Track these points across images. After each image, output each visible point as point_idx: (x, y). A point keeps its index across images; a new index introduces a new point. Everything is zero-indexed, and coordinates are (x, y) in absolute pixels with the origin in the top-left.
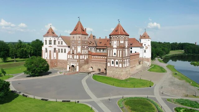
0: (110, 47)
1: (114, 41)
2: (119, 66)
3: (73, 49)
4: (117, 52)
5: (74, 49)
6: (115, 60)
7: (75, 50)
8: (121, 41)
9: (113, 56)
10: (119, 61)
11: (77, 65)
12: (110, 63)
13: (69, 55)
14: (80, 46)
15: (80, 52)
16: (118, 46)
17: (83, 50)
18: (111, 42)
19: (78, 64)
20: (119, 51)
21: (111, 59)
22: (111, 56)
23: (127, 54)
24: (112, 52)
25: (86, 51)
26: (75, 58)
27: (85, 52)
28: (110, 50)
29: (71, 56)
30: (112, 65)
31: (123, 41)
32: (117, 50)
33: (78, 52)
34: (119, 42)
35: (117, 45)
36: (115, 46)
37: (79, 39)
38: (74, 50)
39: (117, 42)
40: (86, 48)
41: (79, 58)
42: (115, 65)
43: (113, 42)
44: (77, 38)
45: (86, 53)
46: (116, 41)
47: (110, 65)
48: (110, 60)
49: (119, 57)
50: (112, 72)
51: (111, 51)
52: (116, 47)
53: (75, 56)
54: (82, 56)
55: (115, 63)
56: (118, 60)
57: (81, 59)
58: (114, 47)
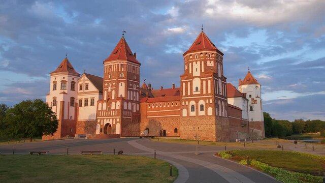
0: (185, 77)
1: (194, 63)
2: (206, 112)
3: (109, 91)
4: (202, 84)
5: (112, 90)
6: (197, 102)
7: (114, 92)
8: (208, 62)
9: (194, 93)
10: (207, 102)
11: (116, 122)
12: (188, 109)
13: (100, 105)
14: (124, 84)
15: (123, 96)
16: (203, 71)
17: (129, 92)
18: (188, 66)
19: (118, 120)
20: (204, 82)
21: (189, 100)
22: (189, 94)
23: (221, 91)
24: (191, 85)
25: (135, 96)
26: (113, 107)
27: (133, 97)
28: (186, 83)
29: (105, 104)
30: (193, 114)
31: (212, 62)
32: (202, 81)
33: (119, 96)
34: (205, 64)
35: (201, 71)
36: (196, 73)
37: (121, 70)
38: (111, 92)
39: (201, 64)
40: (135, 89)
41: (122, 106)
42: (197, 112)
43: (192, 66)
44: (118, 67)
45: (135, 100)
46: (199, 63)
47: (188, 114)
48: (187, 103)
49: (207, 94)
50: (191, 128)
51: (189, 83)
52: (199, 75)
53: (113, 104)
54: (128, 103)
55: (197, 108)
56: (205, 99)
57: (126, 110)
58: (194, 75)
